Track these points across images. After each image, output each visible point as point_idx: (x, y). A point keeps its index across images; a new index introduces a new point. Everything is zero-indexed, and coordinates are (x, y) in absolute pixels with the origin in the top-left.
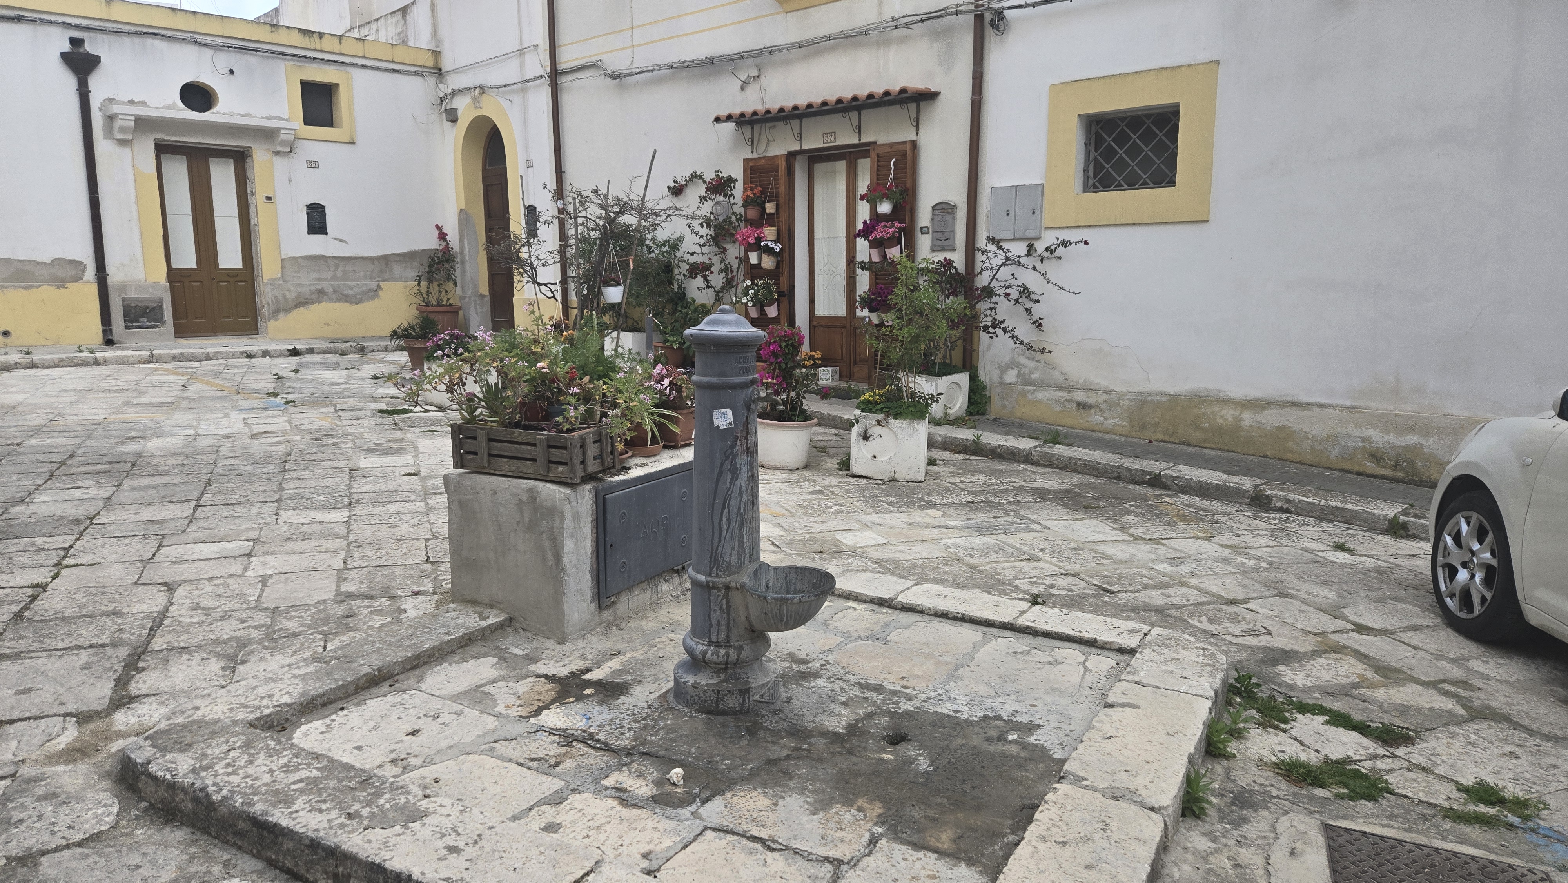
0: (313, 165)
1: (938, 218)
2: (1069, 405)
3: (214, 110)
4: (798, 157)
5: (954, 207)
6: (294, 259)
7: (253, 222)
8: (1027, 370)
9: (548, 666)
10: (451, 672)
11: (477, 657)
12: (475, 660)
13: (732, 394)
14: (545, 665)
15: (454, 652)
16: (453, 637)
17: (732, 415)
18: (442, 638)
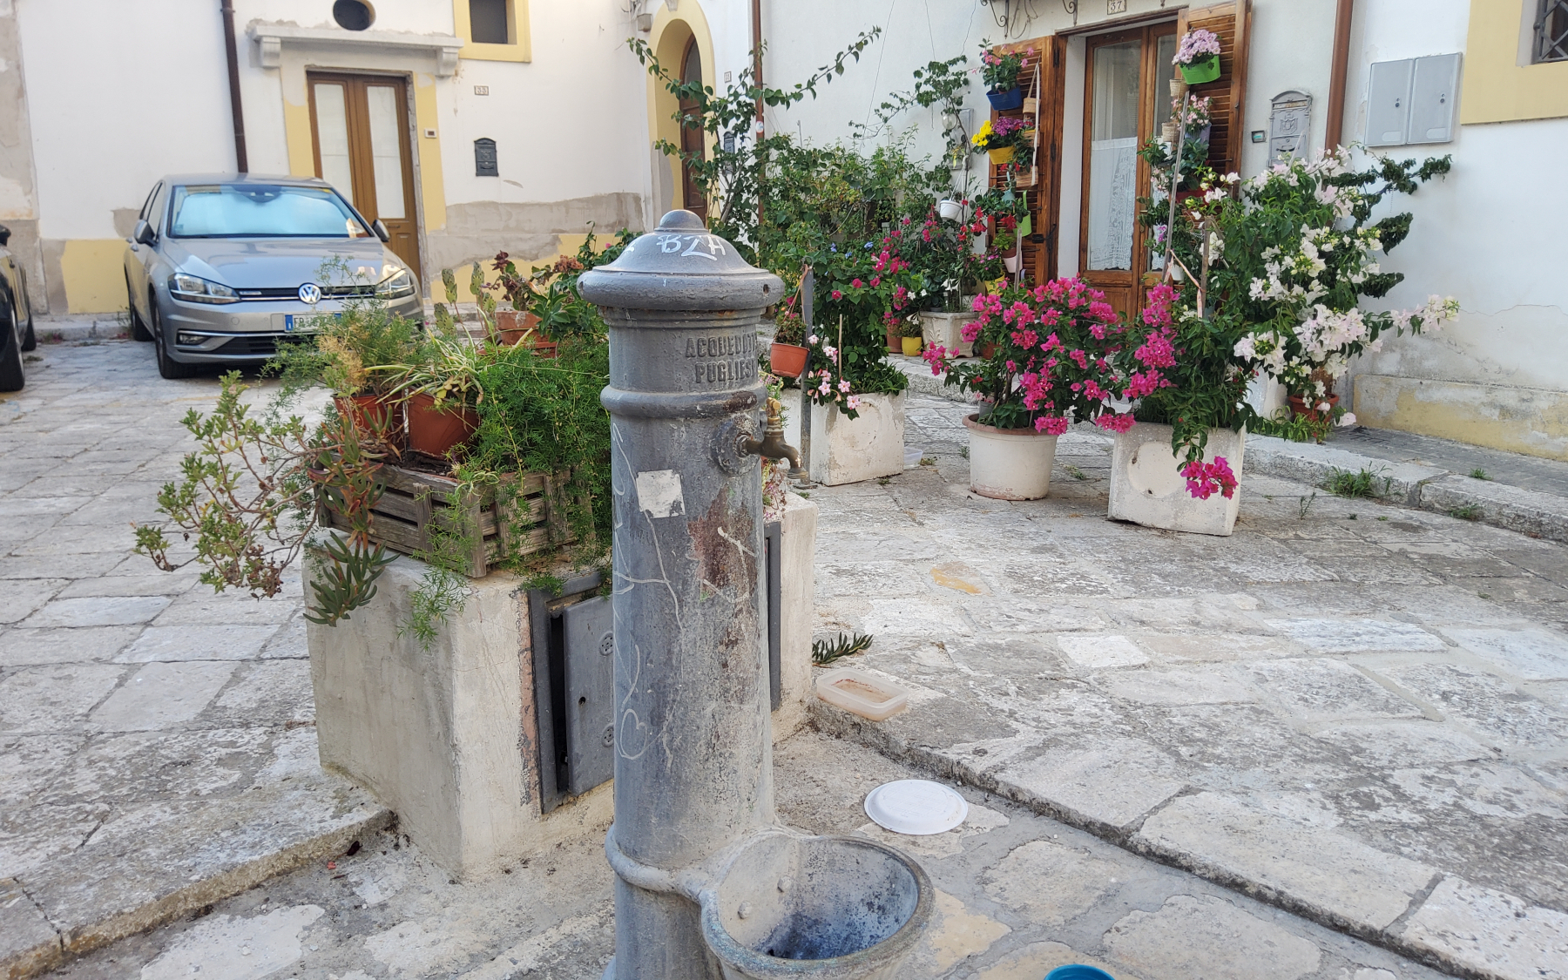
0: (482, 91)
1: (1280, 116)
2: (1486, 412)
3: (371, 28)
4: (1070, 38)
5: (1310, 98)
6: (459, 207)
7: (415, 162)
8: (1417, 354)
9: (404, 941)
10: (222, 940)
11: (290, 903)
12: (282, 910)
13: (676, 434)
14: (402, 936)
15: (258, 886)
16: (256, 857)
17: (680, 486)
18: (234, 860)
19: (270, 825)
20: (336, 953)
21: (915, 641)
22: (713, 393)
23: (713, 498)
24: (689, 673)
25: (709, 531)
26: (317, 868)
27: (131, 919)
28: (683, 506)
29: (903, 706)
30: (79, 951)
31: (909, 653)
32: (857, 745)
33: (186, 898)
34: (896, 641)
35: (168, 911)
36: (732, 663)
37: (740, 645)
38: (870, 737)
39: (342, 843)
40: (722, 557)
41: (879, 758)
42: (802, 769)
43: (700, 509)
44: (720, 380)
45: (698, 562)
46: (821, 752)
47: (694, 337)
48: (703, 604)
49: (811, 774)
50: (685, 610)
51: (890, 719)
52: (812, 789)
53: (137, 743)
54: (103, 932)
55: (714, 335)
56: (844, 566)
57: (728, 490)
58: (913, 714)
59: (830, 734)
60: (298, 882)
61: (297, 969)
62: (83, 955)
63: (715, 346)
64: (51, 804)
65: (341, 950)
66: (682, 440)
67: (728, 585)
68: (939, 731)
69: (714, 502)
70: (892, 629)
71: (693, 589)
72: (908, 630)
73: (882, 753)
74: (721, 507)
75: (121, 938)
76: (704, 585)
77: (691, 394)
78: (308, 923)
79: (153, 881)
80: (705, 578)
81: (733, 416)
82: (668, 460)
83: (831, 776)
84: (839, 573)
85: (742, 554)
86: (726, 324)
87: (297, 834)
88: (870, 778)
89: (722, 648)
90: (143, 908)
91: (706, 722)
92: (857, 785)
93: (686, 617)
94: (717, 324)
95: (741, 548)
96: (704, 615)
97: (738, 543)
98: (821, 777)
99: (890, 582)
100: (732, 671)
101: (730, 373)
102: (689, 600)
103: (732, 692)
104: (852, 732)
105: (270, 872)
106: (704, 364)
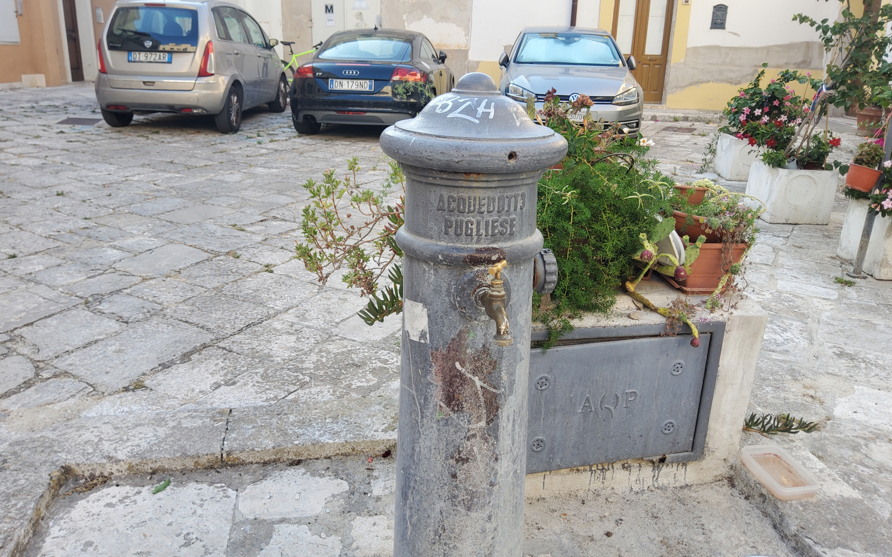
6: (695, 48)
7: (673, 20)
9: (374, 528)
10: (293, 484)
11: (337, 475)
12: (330, 479)
13: (427, 274)
14: (374, 524)
15: (329, 458)
16: (331, 441)
17: (427, 319)
18: (320, 439)
19: (351, 423)
20: (336, 519)
21: (875, 434)
22: (459, 245)
23: (452, 336)
24: (425, 472)
25: (447, 362)
26: (363, 458)
27: (258, 454)
28: (428, 336)
29: (812, 495)
30: (230, 463)
31: (862, 442)
32: (758, 511)
33: (288, 452)
34: (857, 428)
35: (278, 456)
36: (461, 476)
37: (471, 463)
38: (770, 510)
39: (382, 448)
40: (457, 387)
41: (770, 531)
42: (700, 514)
43: (441, 342)
44: (467, 235)
45: (437, 386)
46: (725, 505)
47: (445, 193)
48: (439, 421)
49: (704, 521)
50: (425, 421)
51: (793, 502)
52: (697, 534)
53: (346, 347)
54: (243, 456)
55: (465, 194)
56: (849, 350)
57: (468, 332)
58: (818, 505)
59: (742, 493)
60: (349, 463)
61: (312, 521)
62: (231, 466)
63: (464, 204)
64: (289, 369)
65: (339, 519)
66: (431, 281)
67: (462, 411)
68: (832, 529)
69: (453, 339)
70: (860, 417)
71: (431, 406)
72: (873, 422)
73: (775, 527)
74: (460, 345)
75: (252, 463)
76: (441, 406)
77: (439, 243)
78: (336, 493)
79: (279, 436)
80: (441, 400)
81: (476, 269)
82: (421, 294)
83: (720, 530)
84: (841, 355)
85: (479, 388)
86: (475, 185)
87: (360, 434)
88: (752, 545)
89: (452, 462)
90: (265, 450)
91: (435, 514)
92: (737, 546)
93: (425, 427)
94: (465, 184)
95: (478, 383)
96: (439, 430)
97: (476, 379)
98: (711, 527)
99: (884, 374)
100: (461, 483)
101: (478, 230)
102: (428, 414)
103: (459, 499)
104: (759, 500)
105: (338, 452)
106: (453, 219)
